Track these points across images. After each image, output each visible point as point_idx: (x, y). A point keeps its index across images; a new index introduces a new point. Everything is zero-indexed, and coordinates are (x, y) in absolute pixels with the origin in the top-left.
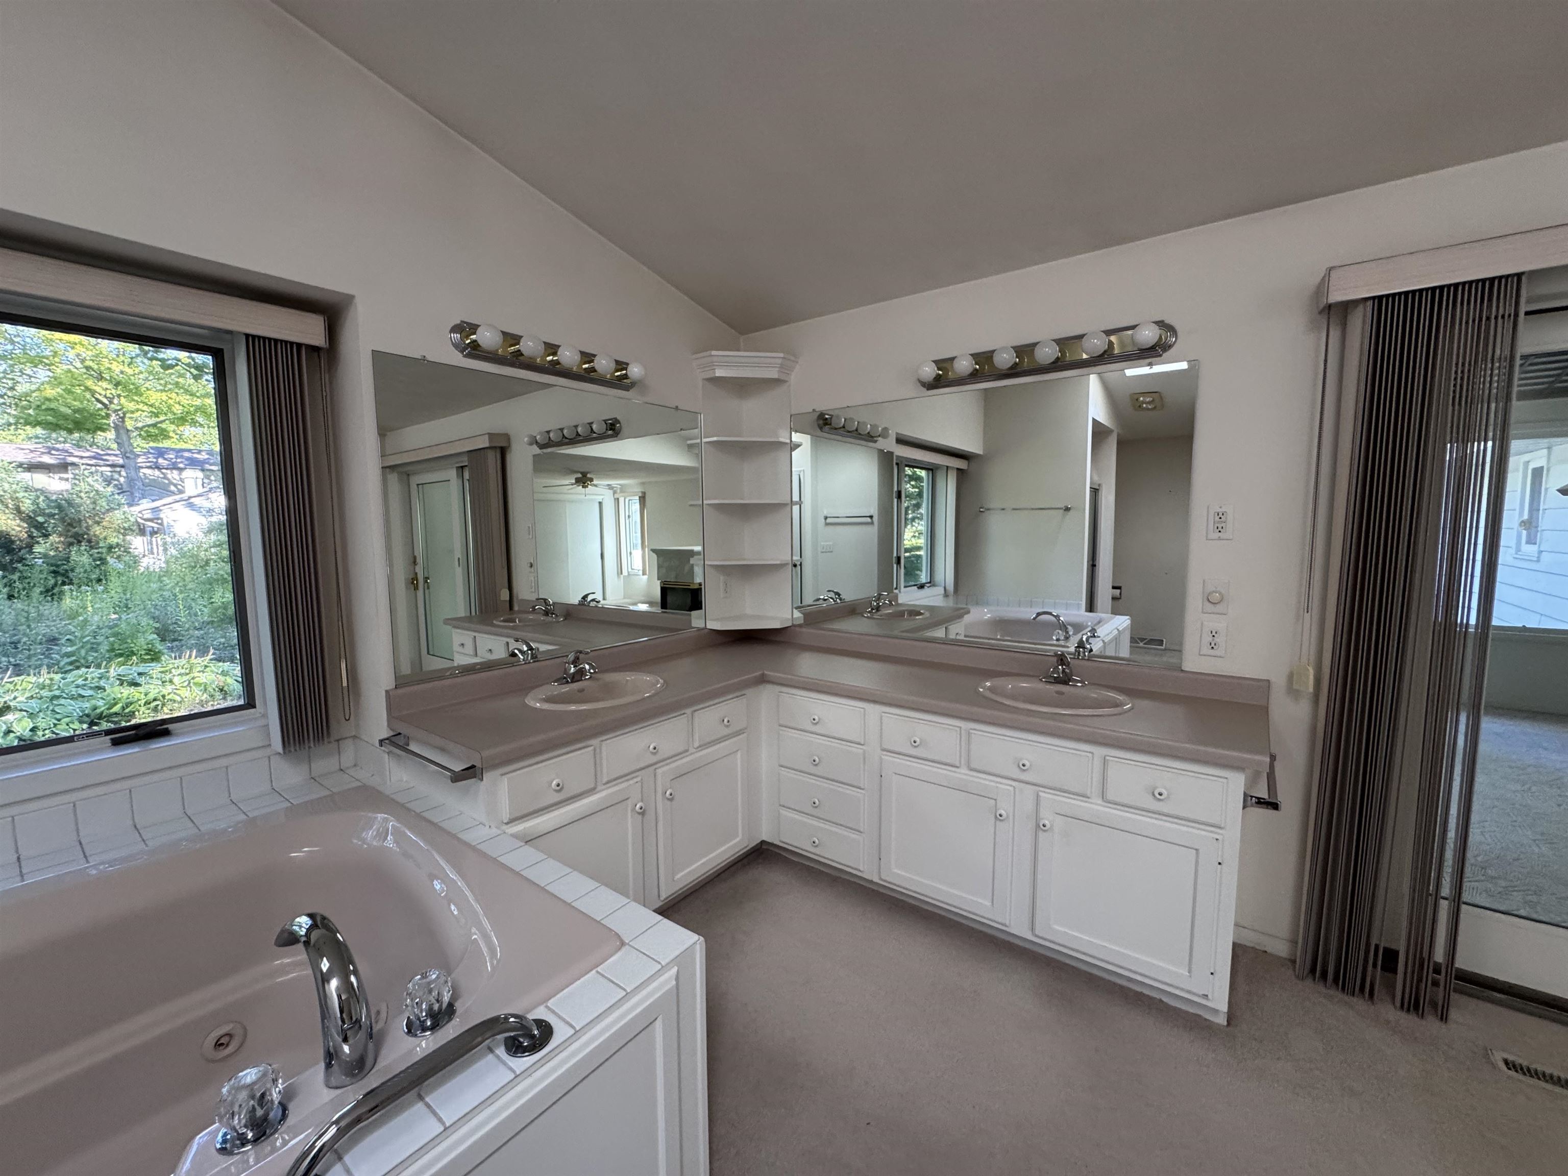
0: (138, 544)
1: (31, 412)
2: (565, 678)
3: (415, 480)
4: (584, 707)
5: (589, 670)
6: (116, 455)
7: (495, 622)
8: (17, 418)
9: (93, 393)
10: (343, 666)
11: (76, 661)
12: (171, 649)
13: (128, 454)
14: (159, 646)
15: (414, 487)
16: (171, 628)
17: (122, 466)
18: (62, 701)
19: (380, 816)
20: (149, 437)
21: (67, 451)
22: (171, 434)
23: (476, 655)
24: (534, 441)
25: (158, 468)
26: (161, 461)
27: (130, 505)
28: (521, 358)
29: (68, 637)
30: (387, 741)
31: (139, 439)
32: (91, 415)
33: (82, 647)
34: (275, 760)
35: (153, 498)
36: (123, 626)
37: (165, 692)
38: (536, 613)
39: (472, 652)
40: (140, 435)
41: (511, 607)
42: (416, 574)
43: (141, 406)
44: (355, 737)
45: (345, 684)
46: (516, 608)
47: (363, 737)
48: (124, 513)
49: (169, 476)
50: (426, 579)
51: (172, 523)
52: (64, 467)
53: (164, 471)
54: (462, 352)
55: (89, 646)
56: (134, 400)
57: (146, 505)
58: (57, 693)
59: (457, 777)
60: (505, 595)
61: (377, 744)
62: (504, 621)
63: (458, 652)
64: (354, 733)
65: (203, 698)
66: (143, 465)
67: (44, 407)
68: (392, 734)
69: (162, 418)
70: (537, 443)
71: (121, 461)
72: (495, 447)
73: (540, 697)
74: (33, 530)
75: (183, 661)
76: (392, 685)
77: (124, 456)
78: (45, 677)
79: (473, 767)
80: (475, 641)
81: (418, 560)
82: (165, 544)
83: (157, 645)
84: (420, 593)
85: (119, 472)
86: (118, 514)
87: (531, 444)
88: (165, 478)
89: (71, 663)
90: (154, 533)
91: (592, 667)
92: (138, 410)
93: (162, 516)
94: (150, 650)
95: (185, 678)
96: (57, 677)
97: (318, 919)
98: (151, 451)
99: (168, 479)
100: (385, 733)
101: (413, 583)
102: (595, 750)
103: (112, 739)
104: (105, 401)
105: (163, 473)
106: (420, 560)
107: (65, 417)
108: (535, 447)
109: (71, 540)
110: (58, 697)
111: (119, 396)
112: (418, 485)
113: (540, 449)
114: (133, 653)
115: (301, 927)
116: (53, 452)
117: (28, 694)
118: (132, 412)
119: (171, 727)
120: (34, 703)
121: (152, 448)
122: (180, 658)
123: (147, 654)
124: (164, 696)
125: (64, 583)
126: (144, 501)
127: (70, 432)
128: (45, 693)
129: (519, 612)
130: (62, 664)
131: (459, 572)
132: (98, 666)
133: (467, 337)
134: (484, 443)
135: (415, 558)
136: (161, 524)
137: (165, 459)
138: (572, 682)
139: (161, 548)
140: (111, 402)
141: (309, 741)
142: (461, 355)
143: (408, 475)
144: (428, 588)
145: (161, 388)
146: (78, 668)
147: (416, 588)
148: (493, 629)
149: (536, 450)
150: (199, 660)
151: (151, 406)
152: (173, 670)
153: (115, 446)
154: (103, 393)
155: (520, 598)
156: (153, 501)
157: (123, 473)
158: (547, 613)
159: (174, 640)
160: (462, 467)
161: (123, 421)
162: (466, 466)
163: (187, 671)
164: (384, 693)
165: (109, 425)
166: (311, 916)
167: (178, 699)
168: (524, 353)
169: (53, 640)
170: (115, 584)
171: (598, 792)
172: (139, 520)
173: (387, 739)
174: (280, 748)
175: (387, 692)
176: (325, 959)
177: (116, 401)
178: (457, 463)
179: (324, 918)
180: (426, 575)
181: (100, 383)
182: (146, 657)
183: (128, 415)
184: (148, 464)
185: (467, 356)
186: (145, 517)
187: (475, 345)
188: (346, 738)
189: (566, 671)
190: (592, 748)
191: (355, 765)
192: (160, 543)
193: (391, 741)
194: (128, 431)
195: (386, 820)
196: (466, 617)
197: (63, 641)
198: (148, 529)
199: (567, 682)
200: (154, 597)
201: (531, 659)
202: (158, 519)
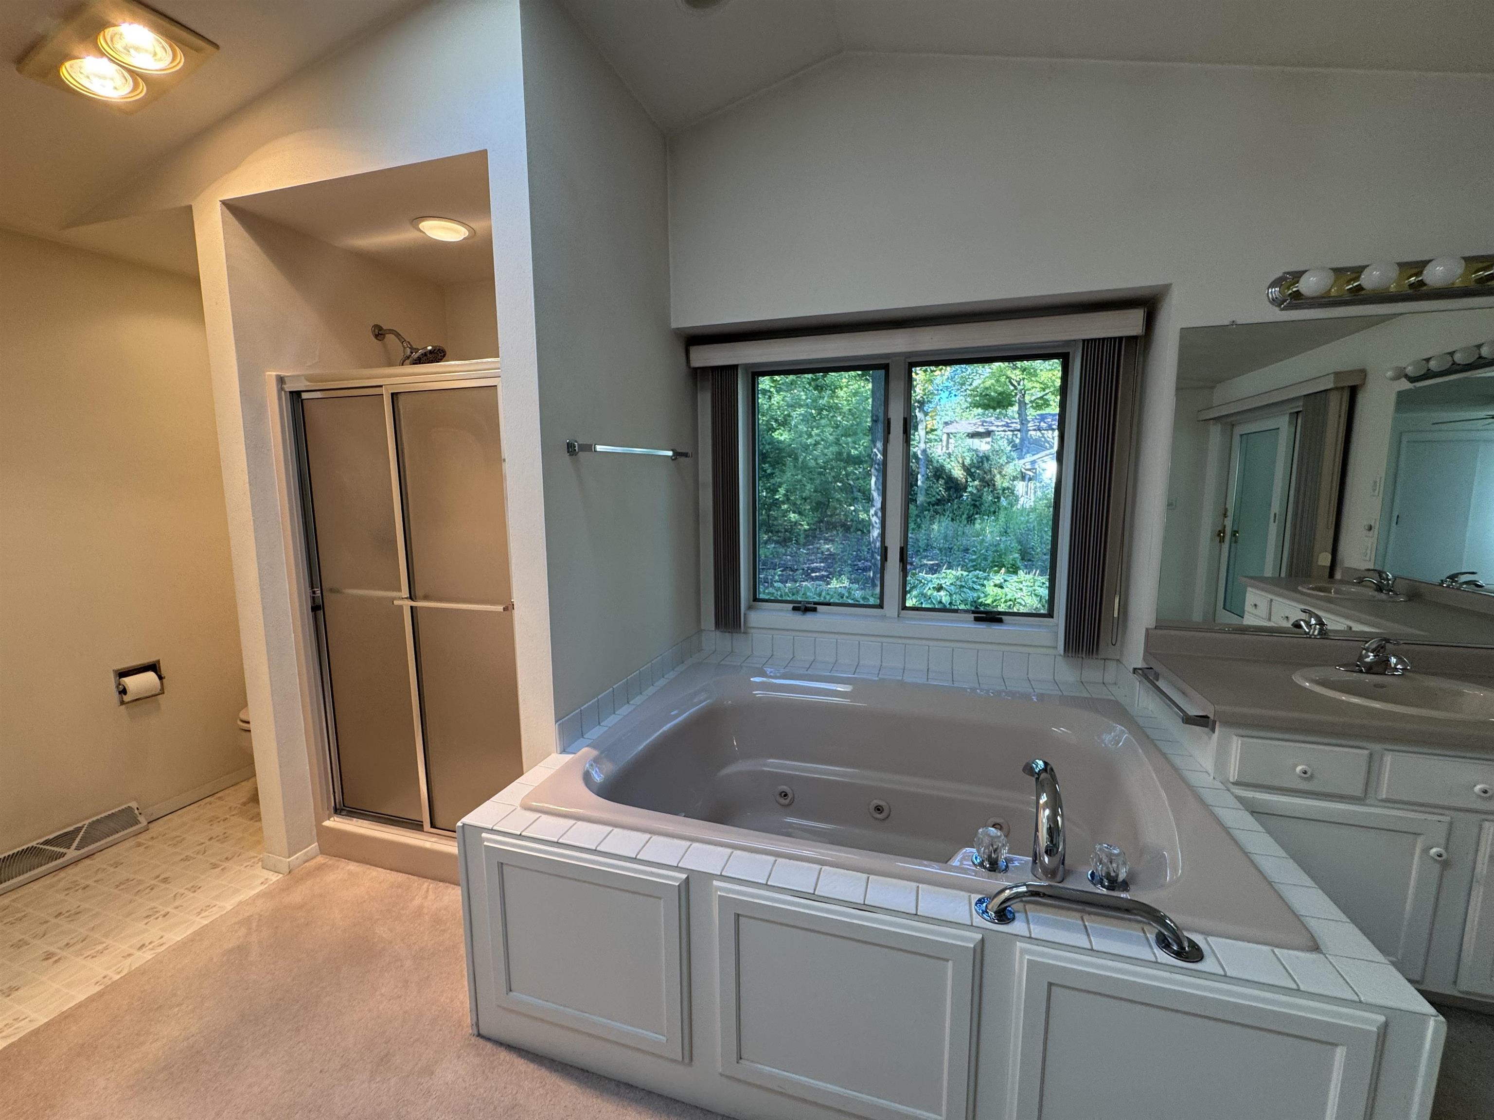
0: (1020, 487)
1: (978, 398)
2: (1358, 666)
3: (1239, 430)
4: (1377, 705)
5: (1396, 665)
6: (1016, 423)
7: (1300, 588)
8: (971, 403)
9: (1010, 379)
10: (1117, 601)
11: (976, 565)
12: (1026, 567)
13: (1023, 421)
14: (1019, 564)
15: (1236, 439)
16: (1029, 550)
17: (1019, 430)
18: (965, 590)
19: (1119, 727)
20: (1038, 407)
21: (991, 422)
22: (1051, 403)
23: (1270, 620)
24: (1401, 374)
25: (1039, 430)
26: (1042, 424)
27: (1019, 459)
28: (1363, 292)
29: (974, 549)
30: (1140, 672)
31: (1031, 409)
32: (1007, 395)
33: (979, 557)
34: (1059, 659)
35: (1034, 453)
36: (1002, 546)
37: (1017, 596)
38: (1364, 586)
39: (1264, 614)
40: (1032, 406)
41: (1331, 575)
42: (1225, 527)
43: (1035, 385)
44: (1118, 660)
45: (1116, 615)
46: (1338, 576)
47: (1124, 662)
48: (1015, 465)
49: (1046, 436)
50: (1234, 533)
51: (1041, 471)
52: (988, 434)
53: (1043, 432)
54: (1279, 306)
55: (983, 557)
56: (1032, 381)
57: (1029, 458)
58: (963, 584)
59: (1189, 720)
60: (1325, 559)
61: (1132, 670)
62: (1312, 589)
63: (1248, 612)
64: (1118, 658)
65: (1038, 606)
66: (1031, 428)
67: (984, 394)
68: (1146, 666)
69: (1047, 391)
70: (1406, 376)
71: (1019, 427)
72: (1343, 388)
73: (1314, 677)
74: (968, 477)
75: (1031, 576)
76: (1151, 624)
77: (1022, 424)
78: (959, 572)
79: (1206, 717)
80: (1271, 605)
81: (1228, 513)
82: (1035, 488)
83: (1018, 562)
84: (1226, 546)
85: (1016, 435)
86: (1011, 466)
87: (1396, 378)
88: (1043, 437)
89: (973, 566)
90: (1030, 479)
91: (1400, 660)
92: (1033, 388)
93: (1037, 466)
94: (1013, 565)
95: (1031, 589)
96: (965, 573)
97: (1048, 768)
98: (1038, 417)
99: (1044, 438)
100: (1139, 663)
101: (1219, 535)
102: (1371, 755)
103: (975, 617)
104: (1016, 384)
105: (1042, 434)
106: (1230, 513)
107: (992, 399)
108: (1404, 380)
109: (985, 484)
110: (964, 587)
111: (1024, 379)
112: (1241, 435)
113: (1411, 382)
114: (1004, 566)
115: (1037, 766)
116: (985, 424)
117: (951, 582)
118: (1030, 390)
119: (1003, 617)
120: (952, 588)
121: (1038, 415)
122: (1029, 573)
123: (1012, 568)
124: (1015, 599)
125: (977, 514)
126: (1028, 455)
127: (994, 409)
128: (958, 583)
129: (1342, 582)
130: (969, 565)
131: (1273, 529)
132: (984, 571)
133: (1288, 288)
134: (1328, 384)
135: (1226, 510)
136: (1035, 473)
137: (1045, 423)
138: (1367, 672)
139: (1033, 491)
140: (1019, 384)
141: (1082, 654)
142: (1277, 309)
143: (1233, 425)
144: (1236, 542)
145: (1050, 367)
146: (975, 570)
147: (1222, 540)
148: (1298, 596)
149: (1405, 385)
150: (1040, 578)
151: (1041, 383)
152: (1024, 582)
153: (1017, 416)
154: (1015, 378)
155: (1347, 565)
156: (1033, 455)
157: (1019, 436)
158: (1379, 588)
159: (1030, 560)
160: (1297, 413)
161: (1024, 397)
162: (1300, 411)
163: (1032, 585)
164: (1145, 630)
165: (1016, 401)
166: (1046, 763)
167: (1024, 604)
168: (1364, 287)
169: (966, 550)
170: (1002, 515)
171: (1367, 805)
172: (1023, 470)
173: (1140, 669)
174: (1062, 652)
175: (1147, 630)
176: (1045, 794)
177: (1021, 383)
178: (1292, 408)
179: (1052, 770)
180: (1235, 529)
181: (1014, 372)
182: (1011, 570)
183: (1027, 392)
184: (1034, 428)
185: (1286, 309)
186: (1027, 468)
187: (1297, 295)
188: (1111, 659)
189: (1361, 658)
190: (1366, 752)
191: (1115, 684)
192: (1033, 487)
193: (1143, 672)
194: (1026, 404)
195: (1123, 732)
196: (1272, 578)
197: (970, 551)
198: (1027, 477)
199: (1361, 671)
200: (1021, 527)
201: (1319, 634)
202: (1033, 469)
